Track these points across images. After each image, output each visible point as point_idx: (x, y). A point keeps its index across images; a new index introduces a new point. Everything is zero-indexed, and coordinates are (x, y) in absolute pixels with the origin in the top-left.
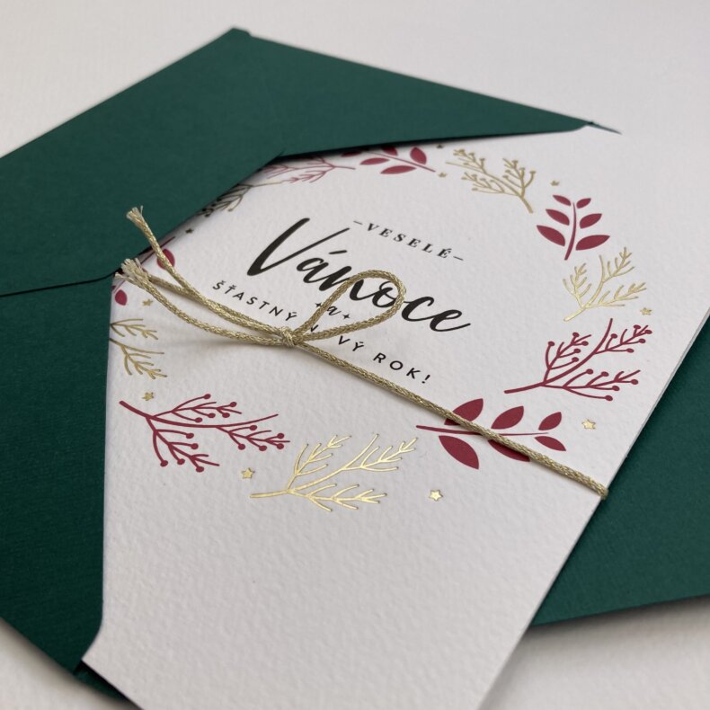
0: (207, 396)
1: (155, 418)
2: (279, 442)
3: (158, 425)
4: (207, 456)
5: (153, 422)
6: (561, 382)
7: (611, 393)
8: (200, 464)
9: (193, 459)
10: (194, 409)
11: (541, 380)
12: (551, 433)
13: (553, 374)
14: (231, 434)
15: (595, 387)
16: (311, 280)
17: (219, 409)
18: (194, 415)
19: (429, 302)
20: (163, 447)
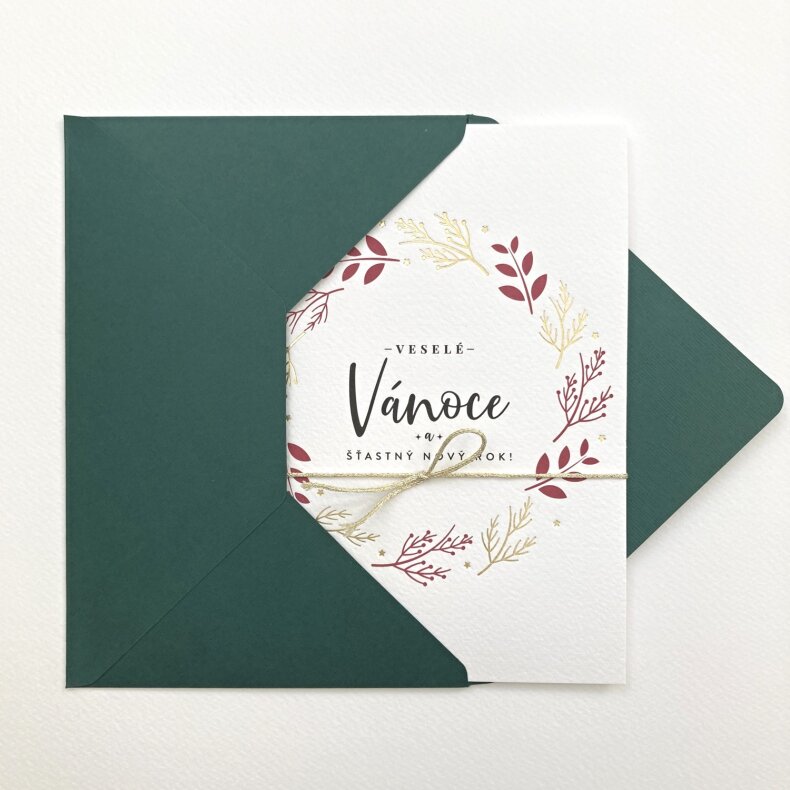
0: (412, 536)
1: (397, 563)
2: (467, 540)
3: (403, 567)
4: (441, 568)
5: (399, 566)
6: (576, 418)
7: (604, 411)
8: (441, 574)
9: (436, 573)
10: (412, 547)
11: (566, 423)
12: (589, 455)
13: (570, 414)
14: (441, 549)
15: (594, 411)
16: (398, 419)
17: (424, 539)
18: (415, 550)
19: (476, 398)
20: (417, 577)
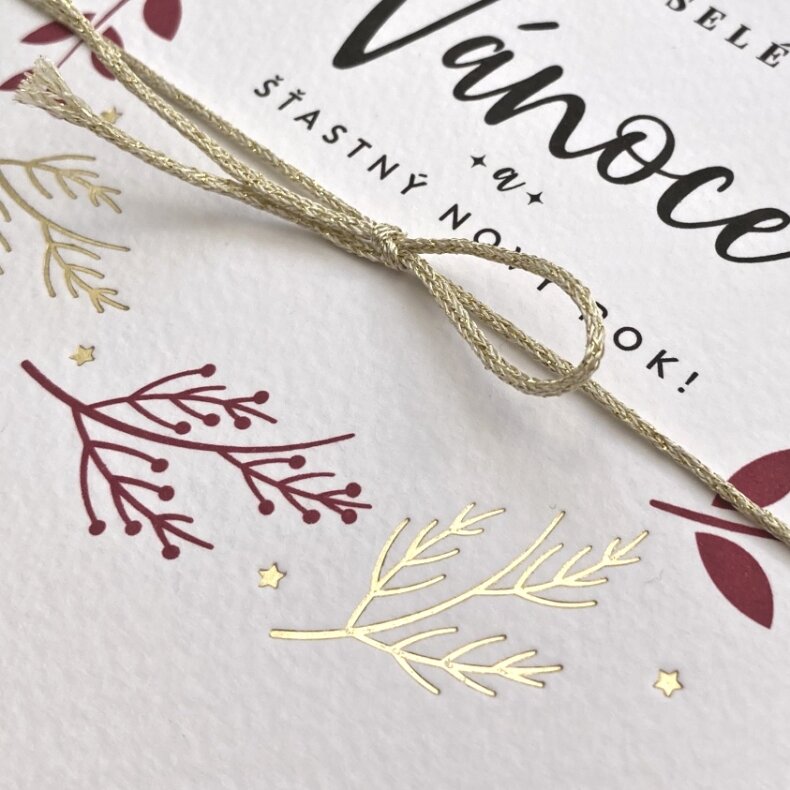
0: (208, 371)
1: (91, 411)
2: (347, 504)
3: (97, 431)
4: (189, 520)
5: (87, 421)
8: (173, 539)
9: (160, 523)
10: (175, 399)
14: (247, 470)
16: (470, 92)
17: (231, 405)
18: (175, 415)
19: (722, 180)
20: (99, 487)
